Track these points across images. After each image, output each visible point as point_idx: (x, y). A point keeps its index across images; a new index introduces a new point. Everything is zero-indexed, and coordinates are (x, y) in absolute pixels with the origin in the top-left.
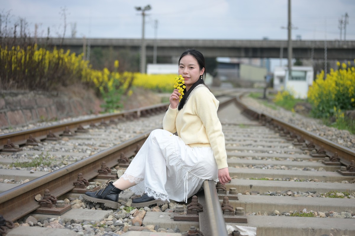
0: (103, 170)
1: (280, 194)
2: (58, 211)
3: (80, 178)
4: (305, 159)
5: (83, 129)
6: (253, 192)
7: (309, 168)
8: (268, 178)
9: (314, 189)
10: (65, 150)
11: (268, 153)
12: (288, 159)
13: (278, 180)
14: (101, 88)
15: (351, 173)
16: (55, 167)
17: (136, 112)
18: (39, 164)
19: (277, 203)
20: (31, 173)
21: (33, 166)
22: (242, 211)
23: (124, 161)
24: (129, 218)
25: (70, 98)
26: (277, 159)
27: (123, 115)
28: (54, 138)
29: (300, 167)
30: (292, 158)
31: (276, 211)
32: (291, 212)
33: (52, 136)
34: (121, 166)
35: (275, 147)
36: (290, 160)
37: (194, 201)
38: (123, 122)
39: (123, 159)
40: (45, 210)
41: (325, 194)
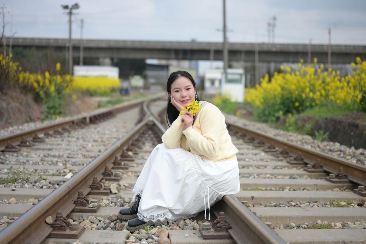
0: (96, 185)
1: (284, 206)
2: (74, 235)
3: (81, 196)
4: (284, 167)
5: (39, 138)
6: (256, 203)
7: (295, 176)
8: (262, 188)
9: (315, 199)
10: (33, 163)
11: (244, 160)
12: (268, 167)
13: (271, 190)
14: (41, 93)
15: (340, 180)
16: (35, 182)
17: (85, 119)
18: (16, 180)
19: (291, 215)
20: (13, 190)
21: (10, 183)
22: (271, 226)
23: (109, 174)
24: (151, 238)
25: (8, 104)
26: (258, 167)
27: (73, 122)
28: (14, 150)
29: (285, 175)
30: (272, 166)
31: (292, 223)
32: (306, 223)
33: (11, 147)
34: (107, 180)
35: (247, 154)
36: (270, 168)
37: (222, 217)
38: (75, 129)
39: (107, 172)
40: (60, 234)
41: (328, 203)
